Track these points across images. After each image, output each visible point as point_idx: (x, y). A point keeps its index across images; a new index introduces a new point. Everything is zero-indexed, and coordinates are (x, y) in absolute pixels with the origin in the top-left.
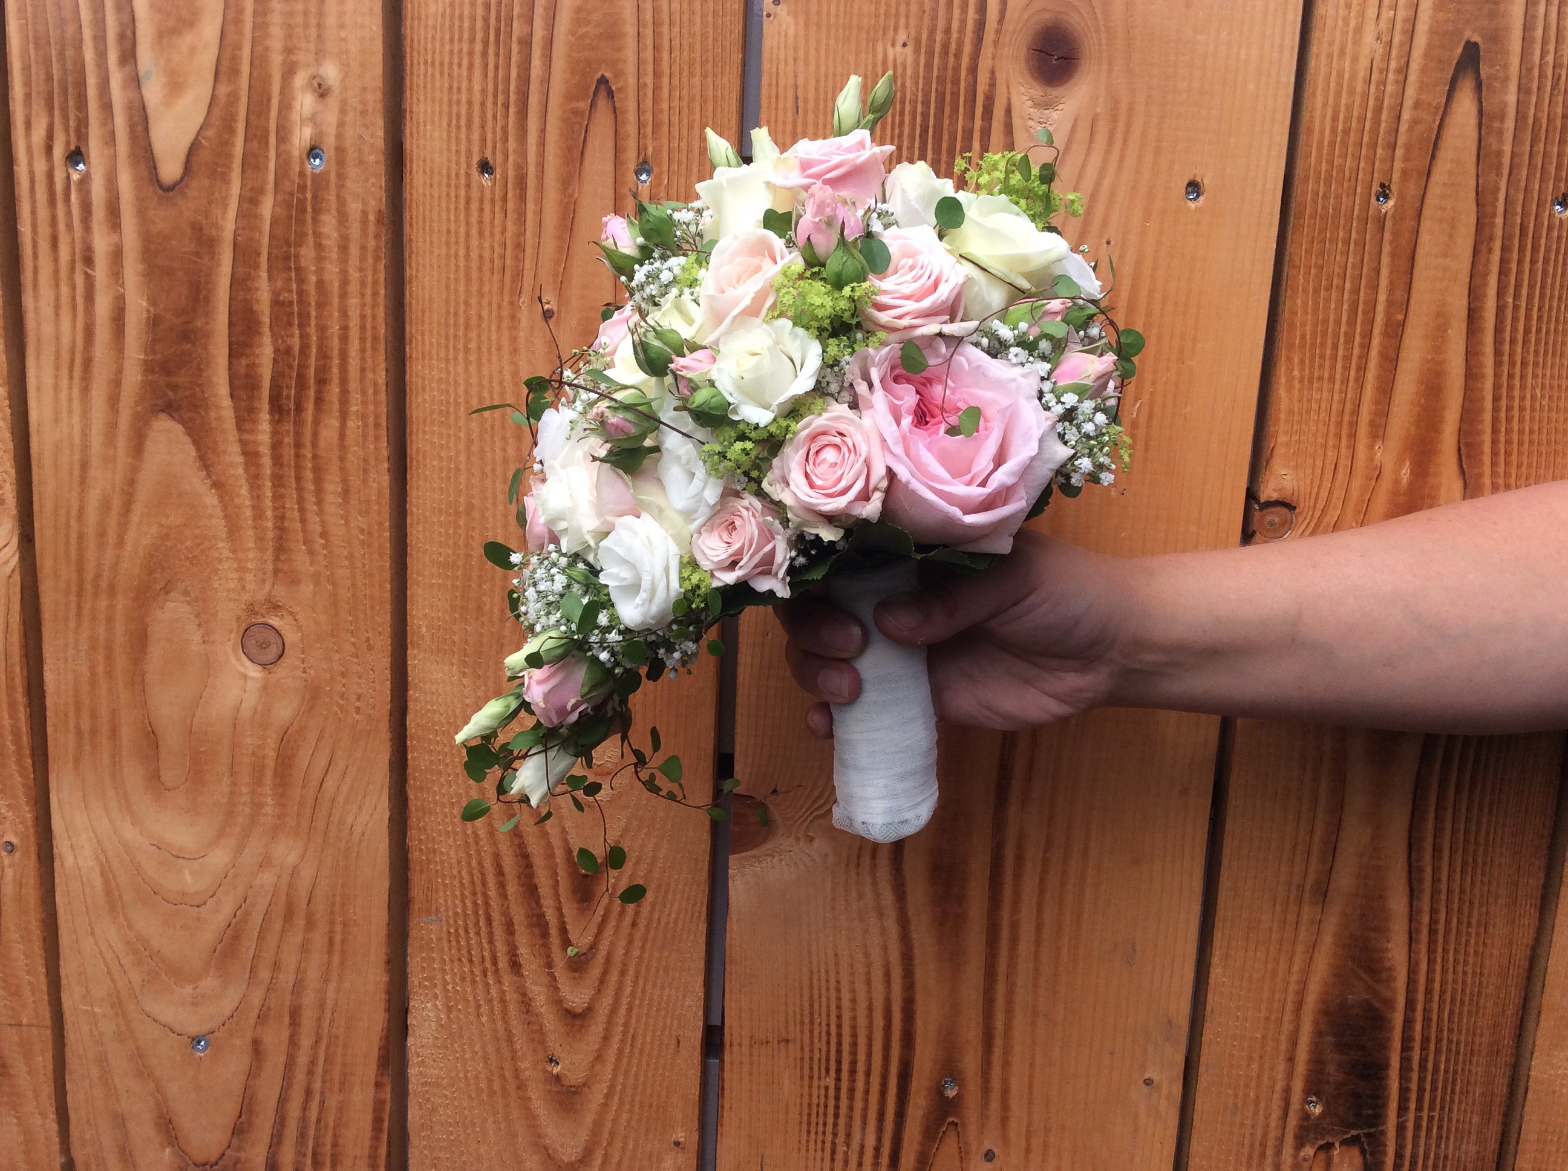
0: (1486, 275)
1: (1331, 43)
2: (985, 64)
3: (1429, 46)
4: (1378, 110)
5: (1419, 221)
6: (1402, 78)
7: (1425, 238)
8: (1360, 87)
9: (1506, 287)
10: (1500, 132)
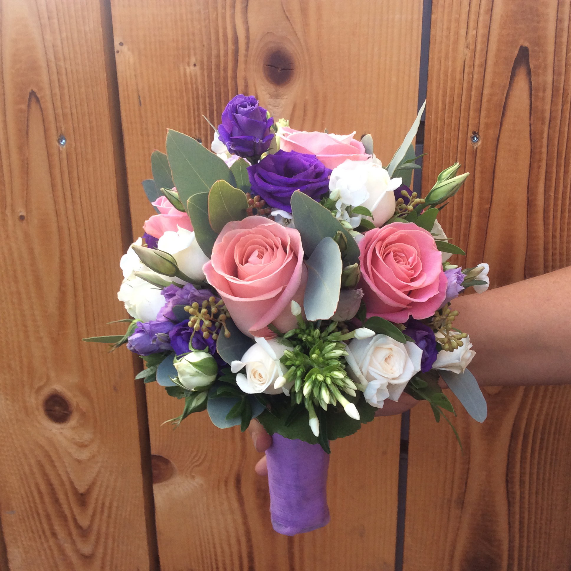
0: (538, 180)
1: (440, 52)
2: (241, 74)
3: (499, 50)
4: (470, 90)
5: (496, 152)
6: (483, 70)
7: (501, 162)
8: (458, 76)
9: (550, 186)
10: (543, 99)
